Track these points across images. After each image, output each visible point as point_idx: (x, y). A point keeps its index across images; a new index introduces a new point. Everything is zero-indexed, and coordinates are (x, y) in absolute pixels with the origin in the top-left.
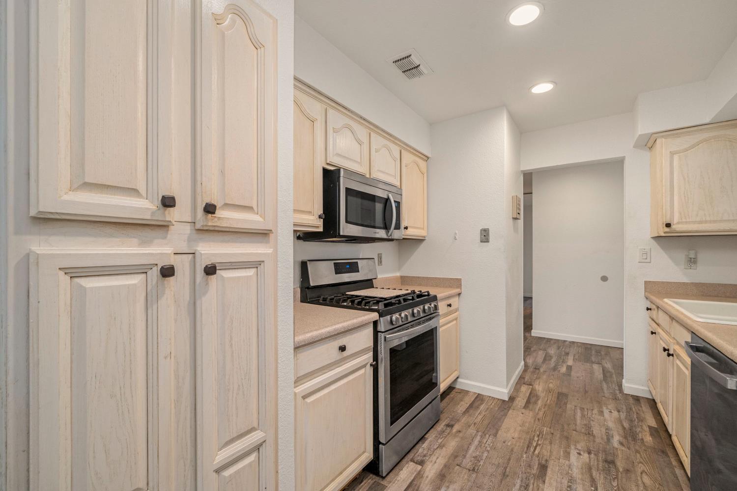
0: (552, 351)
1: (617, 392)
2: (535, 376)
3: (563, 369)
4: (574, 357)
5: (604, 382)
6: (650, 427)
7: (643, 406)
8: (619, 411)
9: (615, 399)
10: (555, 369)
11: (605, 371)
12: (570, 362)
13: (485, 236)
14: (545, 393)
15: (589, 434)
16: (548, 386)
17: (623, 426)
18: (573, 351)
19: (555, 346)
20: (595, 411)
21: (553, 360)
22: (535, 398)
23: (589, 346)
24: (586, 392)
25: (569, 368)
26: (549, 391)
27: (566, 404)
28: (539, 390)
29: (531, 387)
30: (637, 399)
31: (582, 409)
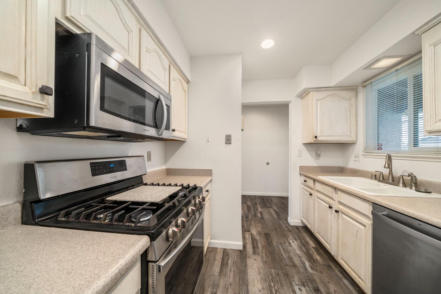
0: (249, 203)
1: (288, 225)
2: (249, 223)
3: (259, 215)
4: (260, 205)
5: (279, 219)
6: (314, 248)
7: (302, 232)
8: (296, 240)
9: (290, 231)
10: (255, 215)
11: (276, 213)
12: (260, 210)
13: (228, 140)
14: (258, 236)
15: (294, 266)
16: (258, 230)
17: (304, 252)
18: (258, 201)
19: (249, 200)
20: (287, 244)
21: (252, 209)
22: (256, 241)
23: (262, 197)
24: (276, 229)
25: (261, 213)
26: (259, 233)
27: (272, 242)
28: (255, 234)
29: (250, 232)
30: (297, 227)
31: (281, 244)
